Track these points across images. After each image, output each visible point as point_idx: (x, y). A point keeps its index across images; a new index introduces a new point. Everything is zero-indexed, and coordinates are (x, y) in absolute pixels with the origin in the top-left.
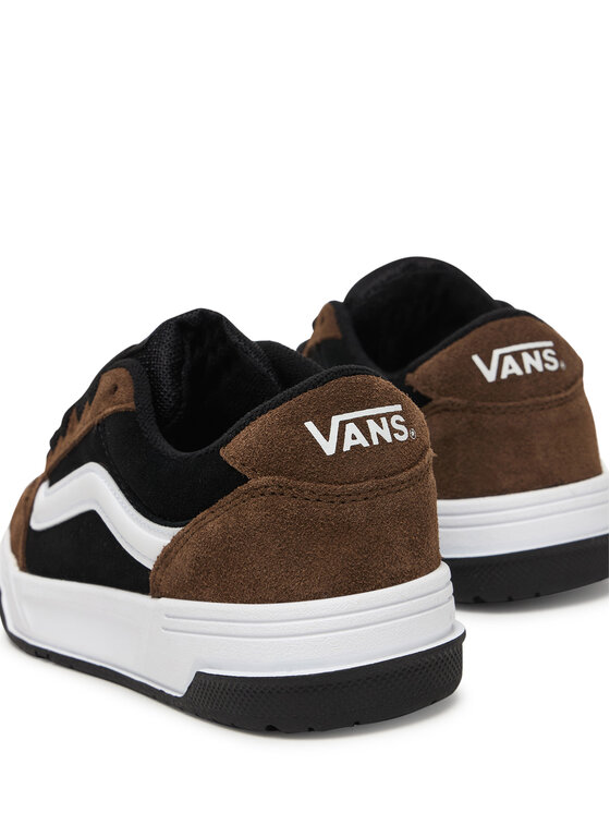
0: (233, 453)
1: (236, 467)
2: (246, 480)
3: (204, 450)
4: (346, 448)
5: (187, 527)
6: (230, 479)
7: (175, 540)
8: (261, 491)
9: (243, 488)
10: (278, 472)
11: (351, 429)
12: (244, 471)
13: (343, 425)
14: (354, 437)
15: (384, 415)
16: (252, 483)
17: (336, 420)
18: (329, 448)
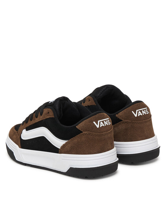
0: (79, 127)
1: (80, 130)
2: (82, 132)
3: (73, 126)
4: (101, 126)
5: (69, 140)
6: (79, 132)
7: (66, 143)
8: (86, 134)
9: (82, 133)
10: (89, 131)
11: (101, 123)
12: (82, 131)
13: (100, 122)
14: (102, 124)
15: (106, 120)
16: (84, 133)
17: (99, 121)
18: (98, 126)
